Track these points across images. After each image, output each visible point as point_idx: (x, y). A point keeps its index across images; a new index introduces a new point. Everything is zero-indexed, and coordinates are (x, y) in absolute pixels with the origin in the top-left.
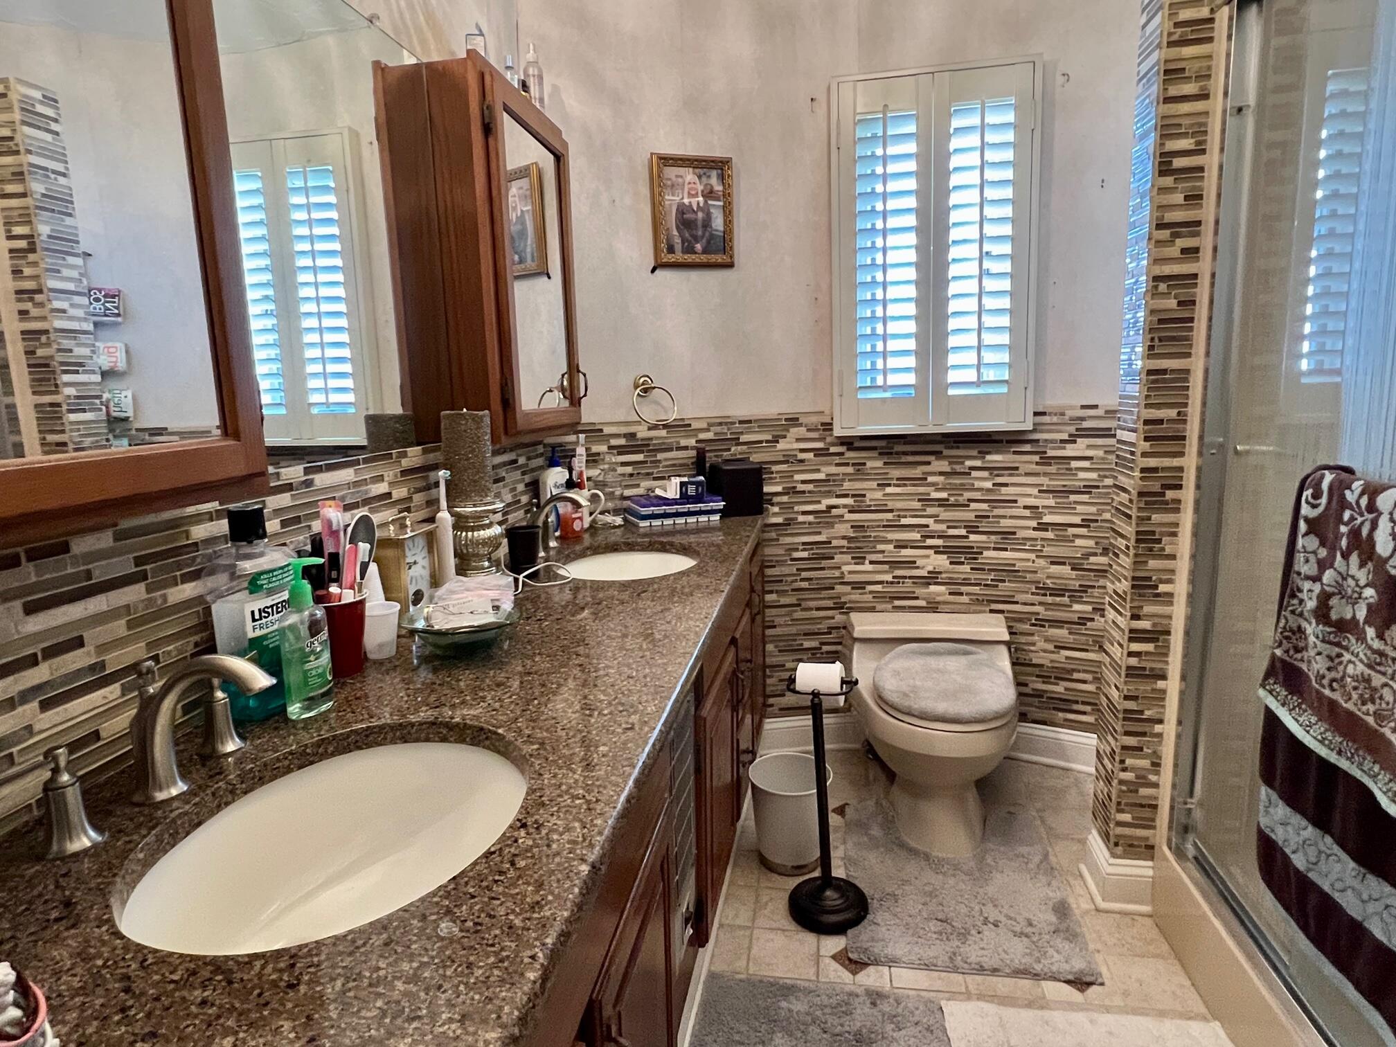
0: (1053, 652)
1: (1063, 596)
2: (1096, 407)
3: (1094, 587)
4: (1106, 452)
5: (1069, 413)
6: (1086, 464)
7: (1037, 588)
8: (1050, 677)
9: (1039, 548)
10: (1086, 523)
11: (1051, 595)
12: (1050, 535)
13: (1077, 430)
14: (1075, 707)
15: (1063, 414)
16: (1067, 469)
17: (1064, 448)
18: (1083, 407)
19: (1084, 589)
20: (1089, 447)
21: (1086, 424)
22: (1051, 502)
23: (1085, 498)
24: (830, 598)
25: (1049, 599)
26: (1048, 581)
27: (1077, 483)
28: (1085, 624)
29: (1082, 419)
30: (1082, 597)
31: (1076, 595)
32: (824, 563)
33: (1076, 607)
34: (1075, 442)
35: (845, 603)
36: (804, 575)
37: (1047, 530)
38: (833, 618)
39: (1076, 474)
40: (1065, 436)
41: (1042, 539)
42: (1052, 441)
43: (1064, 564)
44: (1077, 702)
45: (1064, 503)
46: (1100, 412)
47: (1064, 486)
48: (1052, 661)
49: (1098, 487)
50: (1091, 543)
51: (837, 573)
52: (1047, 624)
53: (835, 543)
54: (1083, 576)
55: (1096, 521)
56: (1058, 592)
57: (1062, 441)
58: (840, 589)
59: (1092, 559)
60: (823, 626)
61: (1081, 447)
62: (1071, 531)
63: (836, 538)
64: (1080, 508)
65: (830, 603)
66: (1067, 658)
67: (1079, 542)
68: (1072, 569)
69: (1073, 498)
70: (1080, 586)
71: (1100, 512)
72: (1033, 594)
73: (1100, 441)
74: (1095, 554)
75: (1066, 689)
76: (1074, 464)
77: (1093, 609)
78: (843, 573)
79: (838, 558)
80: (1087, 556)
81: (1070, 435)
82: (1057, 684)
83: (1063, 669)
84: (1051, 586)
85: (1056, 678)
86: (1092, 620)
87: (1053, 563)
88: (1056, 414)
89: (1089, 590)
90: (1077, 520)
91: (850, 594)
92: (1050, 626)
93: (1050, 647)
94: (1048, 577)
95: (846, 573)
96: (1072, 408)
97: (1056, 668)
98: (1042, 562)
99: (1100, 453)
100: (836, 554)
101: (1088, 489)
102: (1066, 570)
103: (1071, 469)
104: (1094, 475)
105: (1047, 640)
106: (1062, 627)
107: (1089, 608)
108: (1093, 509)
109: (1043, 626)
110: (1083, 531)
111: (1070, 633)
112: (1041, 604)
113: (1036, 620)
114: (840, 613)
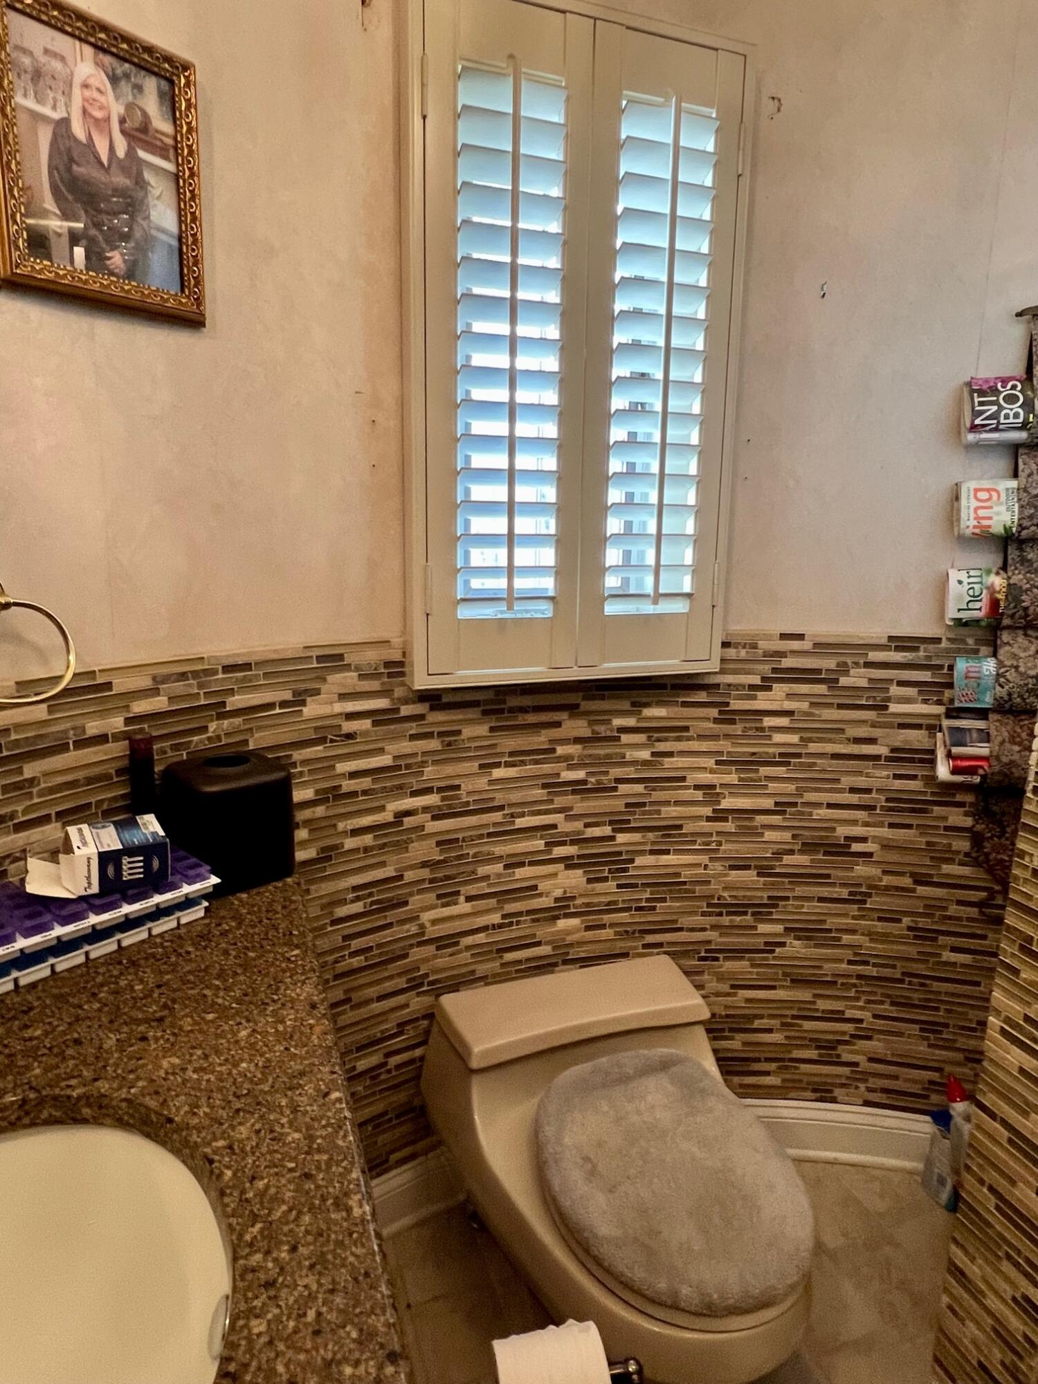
0: (728, 995)
1: (745, 913)
2: (800, 637)
3: (787, 898)
4: (812, 704)
5: (763, 645)
6: (783, 721)
7: (709, 905)
8: (723, 1030)
9: (713, 846)
10: (780, 808)
11: (729, 914)
12: (730, 826)
13: (774, 670)
14: (756, 1067)
15: (754, 646)
16: (757, 729)
17: (754, 698)
18: (784, 636)
19: (774, 902)
20: (790, 696)
21: (787, 663)
22: (733, 778)
23: (780, 771)
24: (400, 975)
25: (726, 920)
26: (725, 894)
27: (771, 750)
28: (773, 951)
29: (782, 654)
30: (771, 913)
31: (762, 911)
32: (391, 916)
33: (763, 928)
34: (769, 688)
35: (427, 975)
36: (356, 944)
37: (725, 820)
38: (407, 1006)
39: (770, 737)
40: (756, 680)
41: (718, 833)
42: (738, 687)
43: (747, 867)
44: (758, 1060)
45: (752, 780)
46: (806, 645)
47: (754, 754)
48: (726, 1007)
49: (799, 755)
50: (787, 836)
51: (414, 929)
52: (721, 956)
53: (409, 876)
54: (773, 884)
55: (795, 804)
56: (737, 909)
57: (752, 687)
58: (417, 954)
59: (787, 859)
60: (390, 1025)
61: (776, 697)
62: (761, 819)
63: (412, 867)
64: (773, 787)
65: (401, 983)
66: (748, 1000)
67: (769, 835)
68: (759, 875)
69: (764, 771)
70: (770, 898)
71: (800, 792)
72: (704, 914)
73: (804, 688)
74: (791, 852)
75: (745, 1044)
76: (768, 722)
77: (786, 929)
78: (422, 926)
79: (416, 901)
80: (779, 855)
81: (763, 679)
82: (732, 1039)
83: (744, 1016)
84: (729, 901)
85: (732, 1030)
86: (783, 944)
87: (732, 868)
88: (744, 647)
89: (781, 903)
90: (768, 803)
91: (435, 957)
92: (726, 959)
93: (725, 988)
94: (725, 889)
95: (428, 925)
96: (768, 637)
97: (733, 1016)
98: (718, 867)
99: (804, 706)
100: (411, 894)
101: (785, 759)
102: (750, 876)
103: (762, 729)
104: (794, 738)
105: (721, 978)
106: (742, 958)
107: (779, 928)
108: (791, 788)
109: (717, 959)
110: (776, 819)
111: (752, 966)
112: (714, 927)
113: (707, 951)
114: (418, 994)
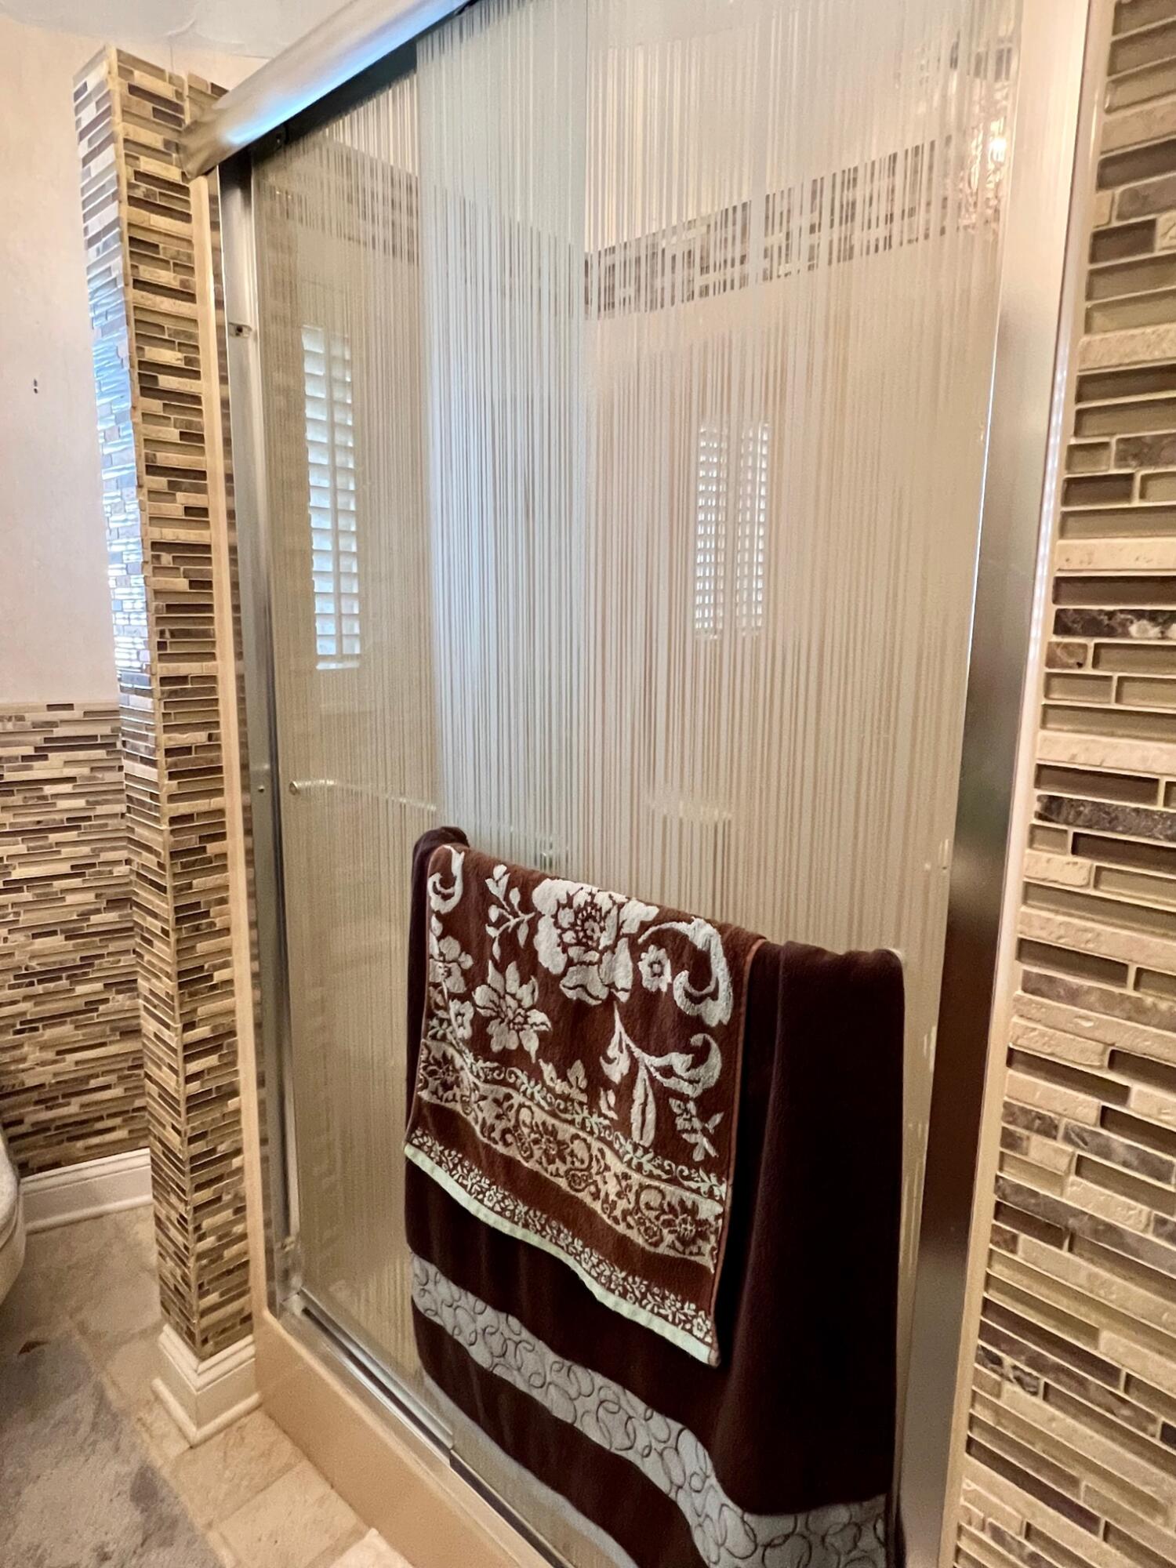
0: (55, 1062)
1: (60, 978)
2: (70, 707)
3: (101, 956)
4: (92, 769)
5: (30, 717)
6: (67, 788)
7: (16, 977)
8: (56, 1098)
9: (11, 918)
10: (78, 871)
11: (40, 982)
12: (26, 896)
13: (46, 740)
14: (100, 1125)
15: (21, 719)
16: (39, 798)
17: (30, 768)
18: (50, 707)
19: (87, 962)
20: (67, 763)
21: (58, 732)
22: (22, 848)
23: (72, 835)
25: (39, 989)
26: (33, 963)
27: (57, 817)
28: (97, 1010)
29: (53, 724)
30: (86, 974)
31: (77, 973)
33: (80, 989)
34: (45, 758)
37: (20, 890)
39: (54, 804)
40: (30, 751)
41: (14, 905)
42: (9, 759)
43: (54, 933)
44: (101, 1118)
45: (41, 847)
46: (77, 714)
47: (39, 822)
48: (55, 1075)
49: (89, 818)
50: (90, 896)
52: (40, 1025)
54: (84, 944)
55: (93, 865)
56: (48, 975)
57: (25, 758)
59: (94, 919)
61: (55, 765)
62: (58, 885)
64: (66, 851)
66: (77, 1063)
67: (70, 899)
68: (67, 938)
69: (54, 837)
70: (82, 959)
71: (96, 853)
72: (11, 987)
73: (81, 755)
74: (97, 911)
75: (82, 1106)
76: (48, 790)
77: (106, 985)
80: (85, 916)
81: (37, 749)
82: (68, 1104)
83: (75, 1079)
84: (39, 969)
85: (64, 1096)
86: (106, 1001)
87: (35, 936)
88: (10, 719)
89: (97, 962)
90: (65, 868)
92: (45, 1027)
93: (50, 1055)
94: (32, 957)
96: (34, 709)
97: (65, 1082)
98: (19, 938)
99: (85, 771)
101: (74, 822)
102: (58, 941)
103: (44, 798)
104: (81, 803)
105: (43, 1047)
106: (63, 1023)
107: (99, 986)
108: (85, 850)
109: (36, 1029)
110: (76, 882)
111: (77, 1028)
112: (26, 998)
113: (22, 1023)
